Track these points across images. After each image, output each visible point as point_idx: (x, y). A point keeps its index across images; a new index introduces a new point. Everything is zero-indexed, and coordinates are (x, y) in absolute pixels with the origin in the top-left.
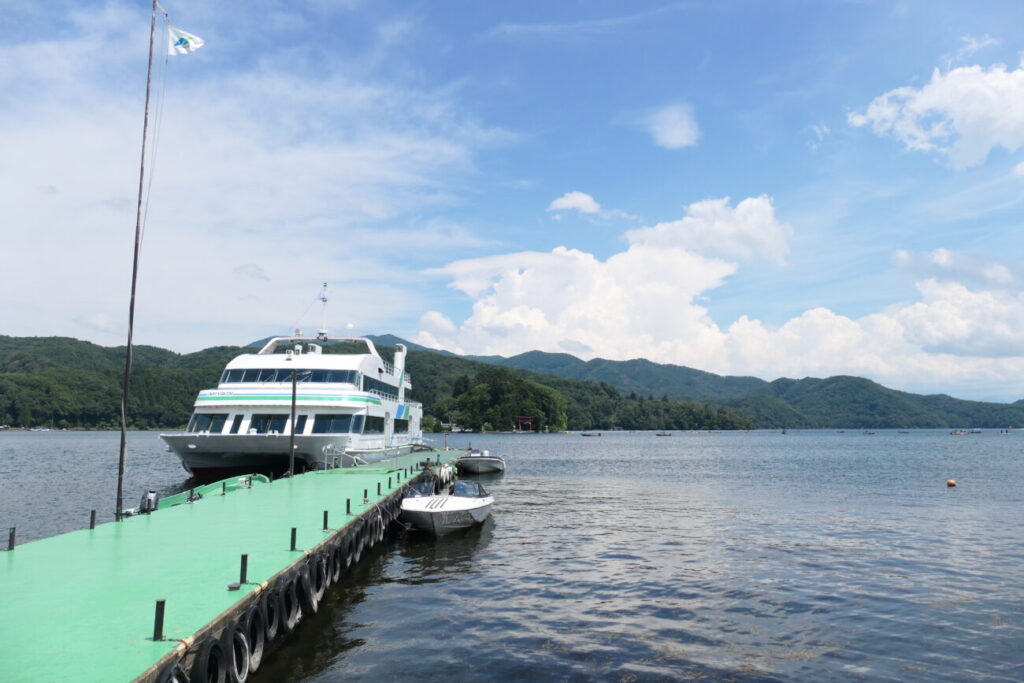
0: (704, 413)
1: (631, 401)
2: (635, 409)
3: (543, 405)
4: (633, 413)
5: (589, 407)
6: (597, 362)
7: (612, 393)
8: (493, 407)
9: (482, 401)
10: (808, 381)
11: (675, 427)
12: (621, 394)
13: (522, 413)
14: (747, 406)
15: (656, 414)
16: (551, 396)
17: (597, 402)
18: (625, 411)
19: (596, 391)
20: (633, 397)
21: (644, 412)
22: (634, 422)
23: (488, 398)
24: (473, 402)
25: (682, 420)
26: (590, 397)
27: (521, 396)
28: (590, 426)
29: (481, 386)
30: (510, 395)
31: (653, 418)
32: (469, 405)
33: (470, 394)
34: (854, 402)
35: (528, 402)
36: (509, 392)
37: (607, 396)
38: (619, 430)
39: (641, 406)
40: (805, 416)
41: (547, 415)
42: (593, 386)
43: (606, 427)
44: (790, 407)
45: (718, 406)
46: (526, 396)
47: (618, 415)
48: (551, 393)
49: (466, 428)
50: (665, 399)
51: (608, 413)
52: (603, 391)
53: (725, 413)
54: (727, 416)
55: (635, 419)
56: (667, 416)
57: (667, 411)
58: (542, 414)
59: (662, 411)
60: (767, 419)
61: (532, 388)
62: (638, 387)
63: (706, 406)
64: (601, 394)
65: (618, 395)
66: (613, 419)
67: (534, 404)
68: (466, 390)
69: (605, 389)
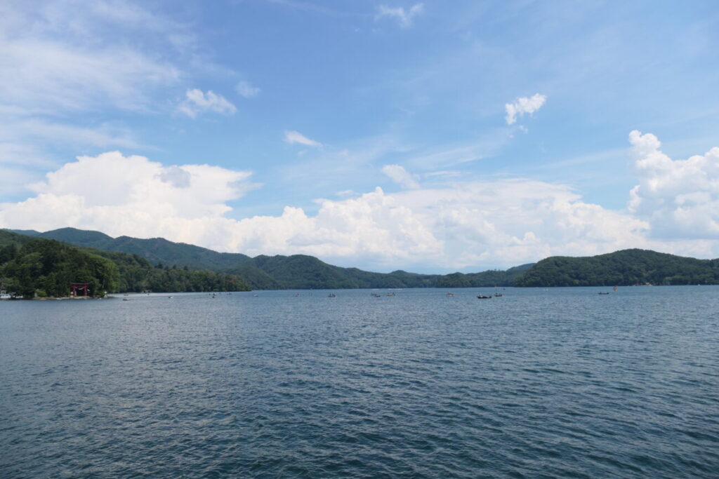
0: (216, 279)
1: (159, 270)
2: (163, 276)
3: (97, 272)
4: (161, 279)
5: (124, 274)
6: (124, 239)
7: (143, 263)
8: (46, 274)
9: (33, 269)
10: (279, 258)
11: (193, 290)
12: (150, 265)
13: (78, 280)
14: (240, 274)
15: (179, 279)
16: (104, 265)
17: (132, 270)
18: (154, 277)
19: (130, 261)
20: (160, 266)
21: (170, 279)
22: (161, 286)
23: (40, 266)
24: (23, 270)
25: (199, 285)
26: (125, 266)
27: (76, 264)
28: (126, 289)
29: (33, 254)
30: (64, 264)
31: (177, 282)
32: (17, 273)
33: (17, 262)
34: (307, 272)
35: (83, 271)
36: (63, 260)
37: (139, 266)
38: (149, 292)
39: (167, 274)
40: (277, 281)
41: (101, 282)
42: (127, 257)
43: (138, 290)
44: (267, 275)
45: (225, 275)
46: (80, 265)
47: (148, 281)
48: (105, 262)
49: (19, 295)
50: (186, 268)
51: (139, 278)
52: (134, 261)
53: (231, 279)
54: (232, 281)
55: (163, 284)
56: (188, 281)
57: (188, 278)
58: (97, 281)
59: (184, 278)
60: (253, 283)
61: (86, 258)
62: (157, 259)
63: (217, 274)
64: (134, 264)
65: (148, 265)
66: (144, 283)
67: (90, 272)
68: (13, 258)
69: (137, 260)
